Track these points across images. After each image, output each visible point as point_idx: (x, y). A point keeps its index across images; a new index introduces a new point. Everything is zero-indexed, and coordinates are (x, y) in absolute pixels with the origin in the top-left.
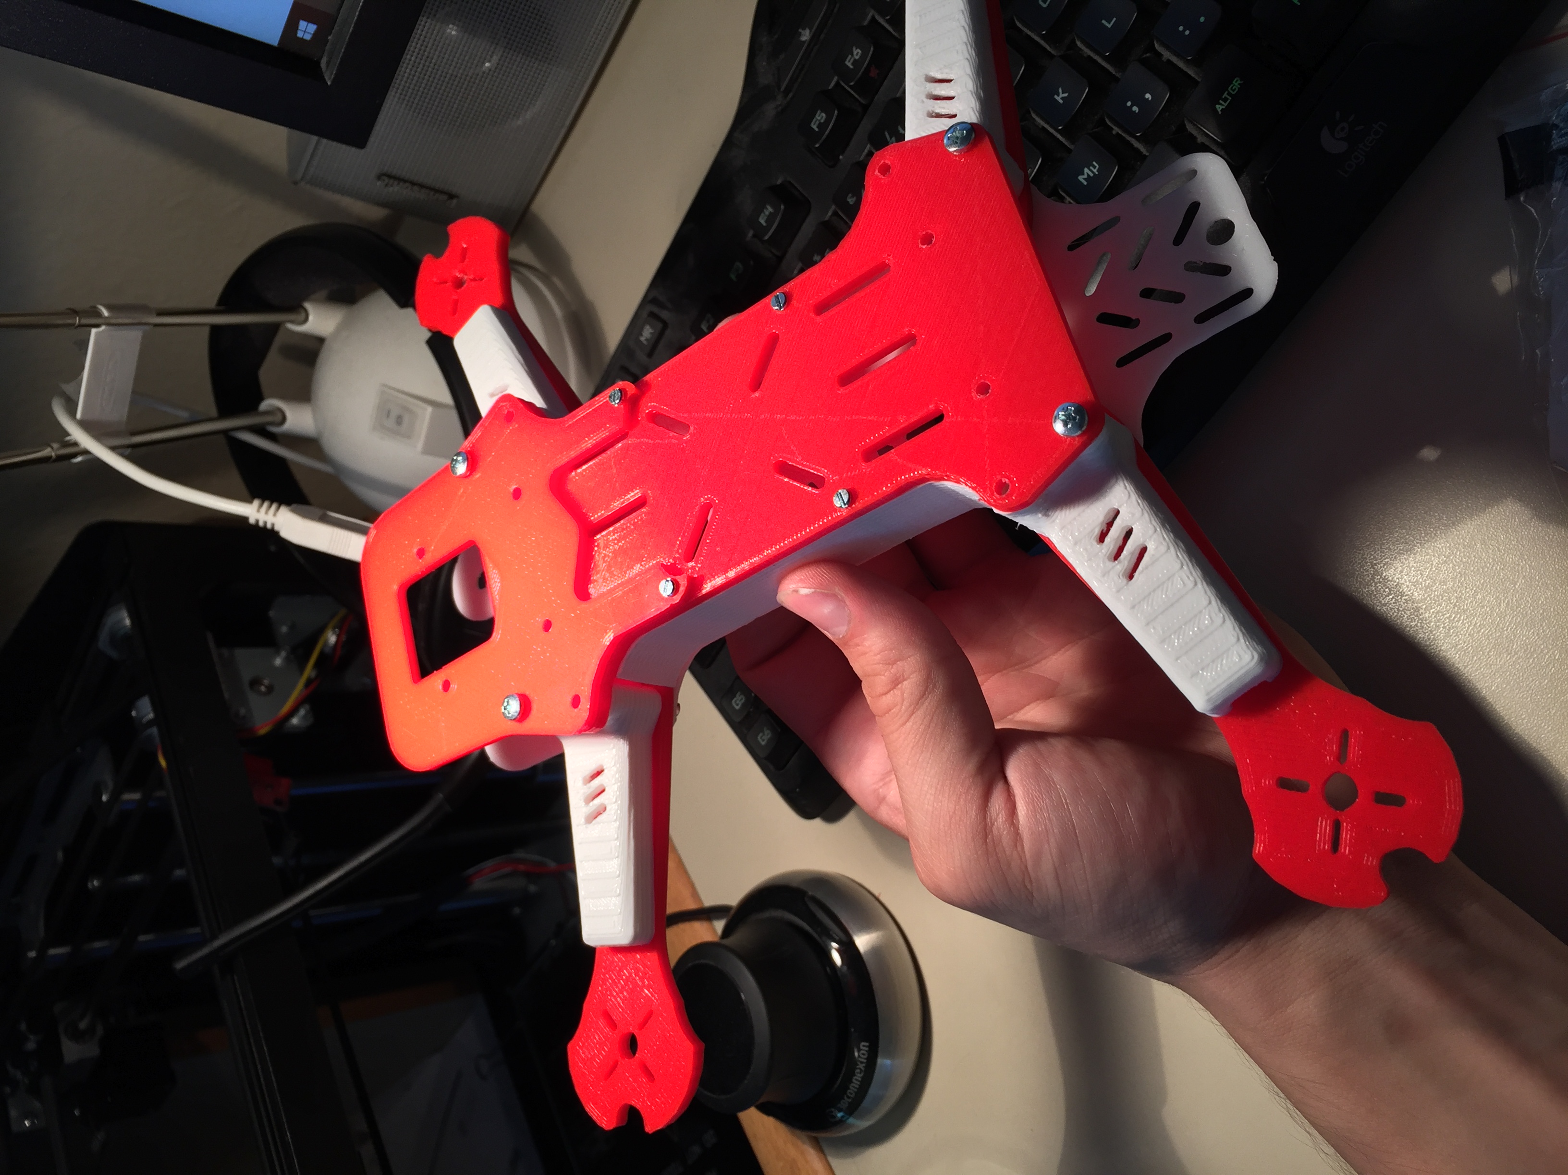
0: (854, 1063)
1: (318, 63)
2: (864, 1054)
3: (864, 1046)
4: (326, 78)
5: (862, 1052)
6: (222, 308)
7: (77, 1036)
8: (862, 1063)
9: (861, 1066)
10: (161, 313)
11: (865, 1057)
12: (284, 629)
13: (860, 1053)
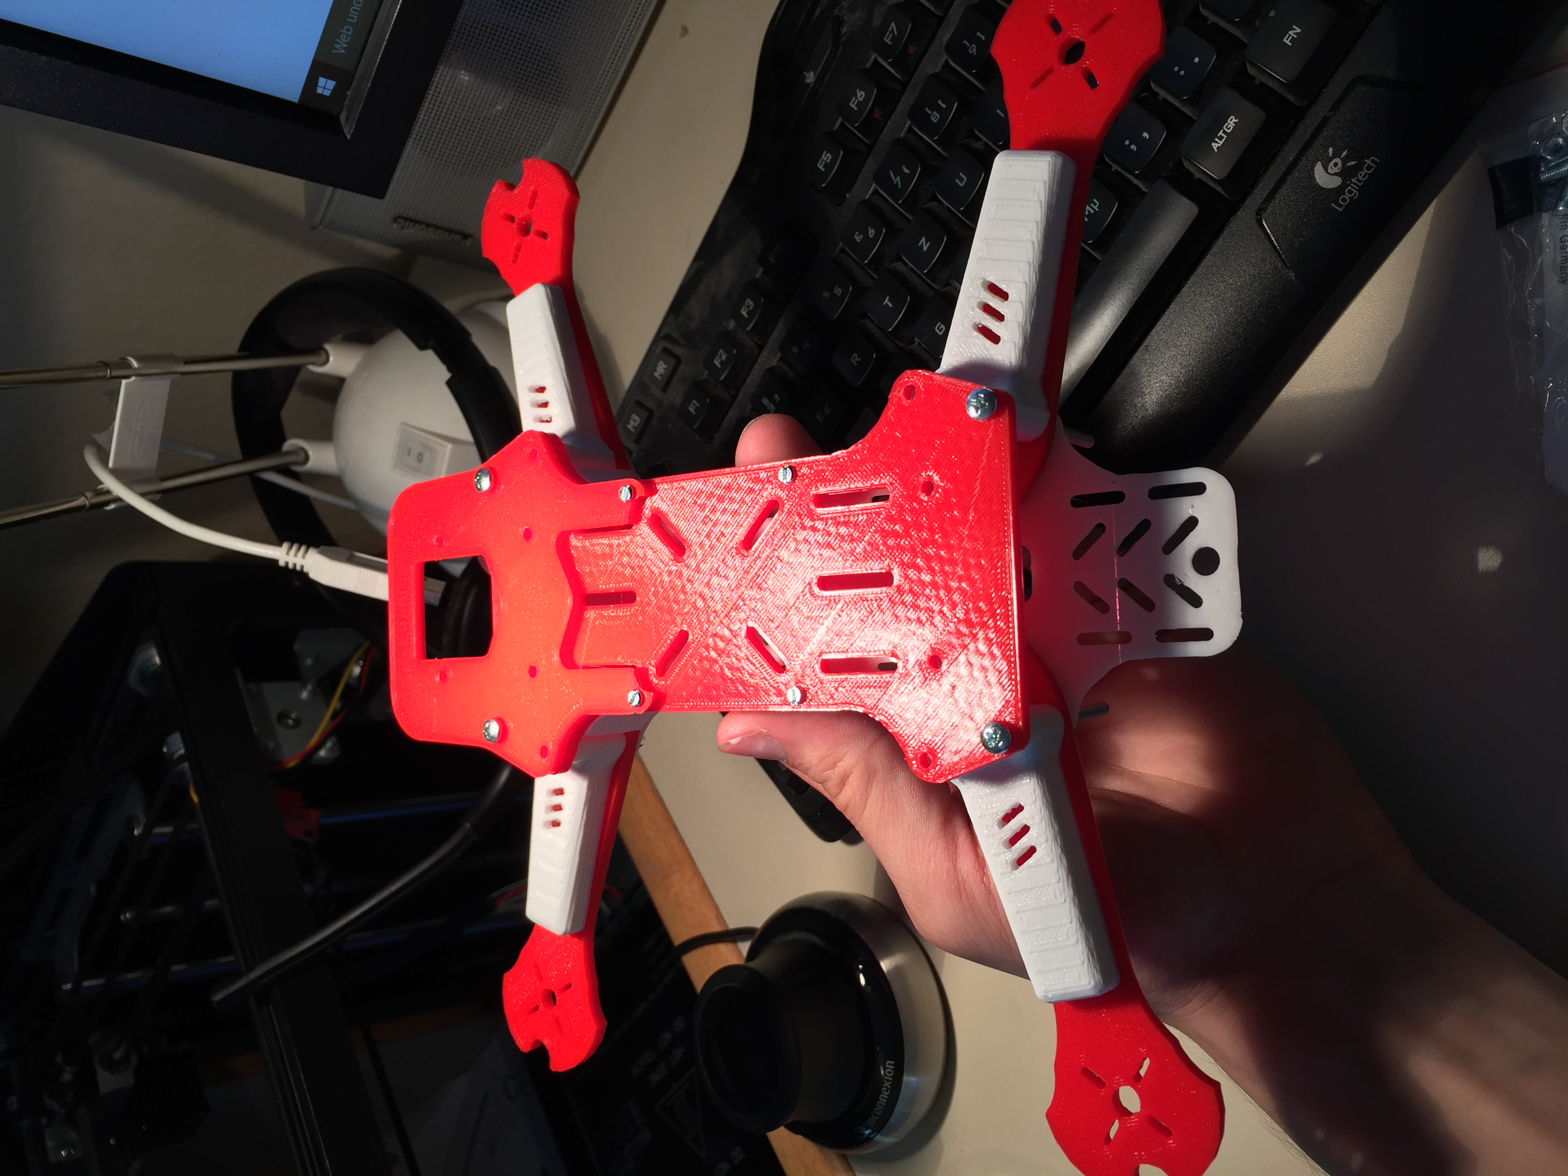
0: (881, 1081)
1: (337, 118)
2: (889, 1072)
3: (889, 1064)
4: (346, 132)
5: (888, 1070)
6: (243, 354)
7: (113, 1067)
8: (888, 1081)
9: (887, 1084)
10: (187, 362)
11: (891, 1075)
12: (309, 662)
13: (885, 1071)
